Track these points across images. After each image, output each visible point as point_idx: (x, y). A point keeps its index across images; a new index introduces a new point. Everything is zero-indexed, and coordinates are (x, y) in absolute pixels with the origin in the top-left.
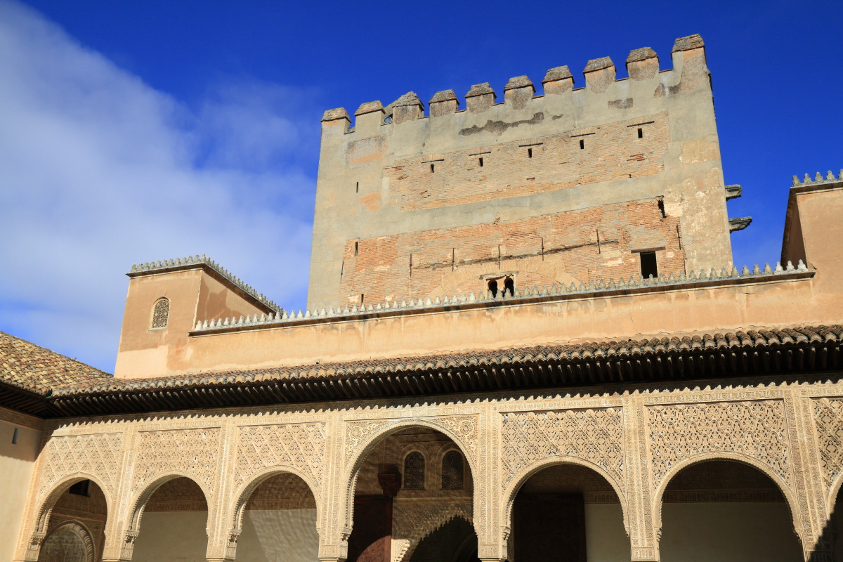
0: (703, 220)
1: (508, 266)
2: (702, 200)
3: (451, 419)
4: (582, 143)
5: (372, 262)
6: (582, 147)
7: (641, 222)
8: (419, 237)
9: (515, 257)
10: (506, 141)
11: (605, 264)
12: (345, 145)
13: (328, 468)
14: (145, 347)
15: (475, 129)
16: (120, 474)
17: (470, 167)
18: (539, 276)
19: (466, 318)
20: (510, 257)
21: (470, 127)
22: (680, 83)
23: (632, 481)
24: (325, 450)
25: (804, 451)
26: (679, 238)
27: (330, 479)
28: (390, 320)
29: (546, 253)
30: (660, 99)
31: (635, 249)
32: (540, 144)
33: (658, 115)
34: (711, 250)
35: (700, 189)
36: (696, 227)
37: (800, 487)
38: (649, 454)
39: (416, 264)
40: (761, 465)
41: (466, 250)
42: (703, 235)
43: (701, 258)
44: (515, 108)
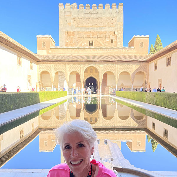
0: (120, 35)
1: (92, 39)
5: (70, 35)
6: (104, 20)
7: (112, 34)
8: (78, 32)
10: (92, 17)
12: (64, 12)
13: (81, 71)
14: (42, 50)
15: (87, 13)
17: (86, 21)
19: (93, 50)
22: (119, 12)
24: (81, 68)
26: (116, 38)
28: (82, 49)
29: (98, 38)
30: (116, 14)
31: (110, 39)
32: (98, 18)
33: (116, 17)
35: (120, 30)
38: (118, 70)
39: (78, 37)
40: (129, 72)
41: (86, 36)
42: (120, 38)
43: (119, 41)
44: (94, 10)
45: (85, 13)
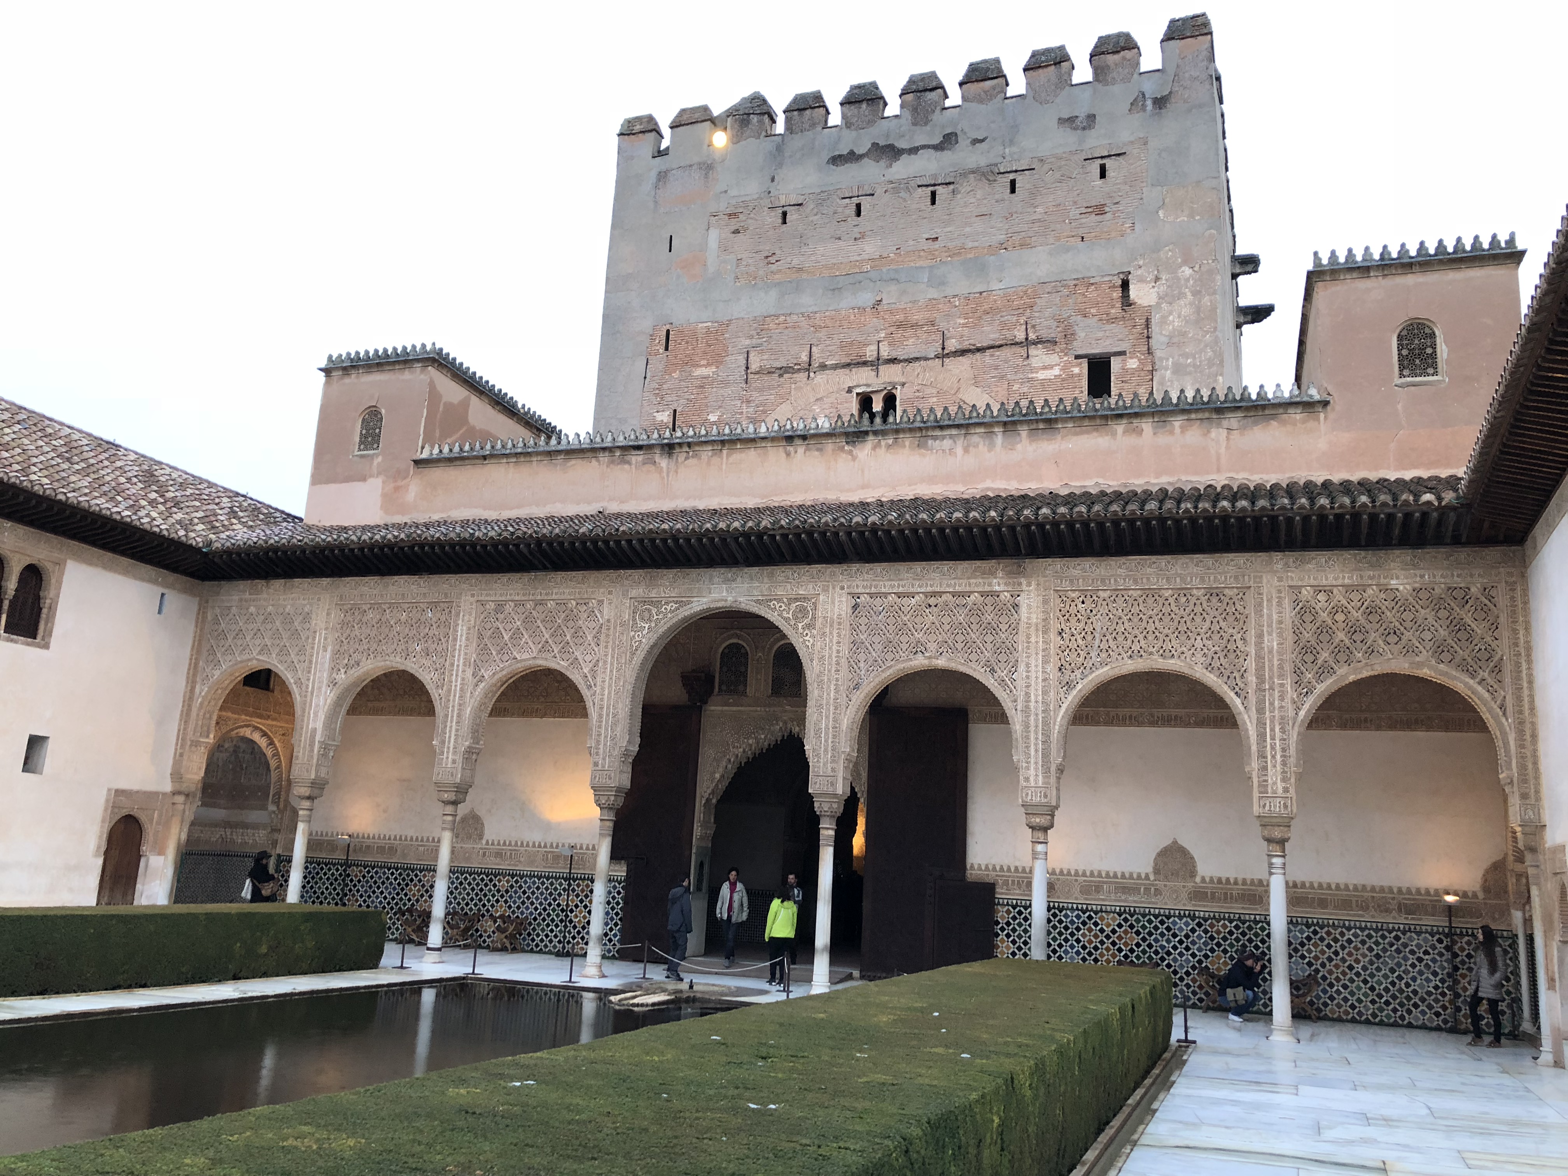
0: (1185, 311)
1: (890, 374)
2: (1187, 280)
3: (779, 601)
4: (1013, 183)
5: (690, 362)
6: (1013, 190)
7: (1093, 311)
8: (761, 325)
9: (900, 361)
10: (897, 177)
11: (1034, 375)
12: (653, 175)
13: (605, 662)
14: (348, 479)
15: (852, 157)
16: (311, 662)
17: (841, 217)
18: (934, 391)
19: (817, 453)
20: (893, 361)
21: (845, 153)
22: (1170, 93)
23: (1027, 694)
24: (603, 637)
25: (1270, 661)
26: (1148, 337)
27: (607, 679)
28: (706, 453)
29: (947, 355)
30: (1137, 118)
31: (1080, 352)
32: (950, 183)
33: (1132, 142)
34: (1194, 358)
35: (1185, 262)
36: (1175, 322)
37: (1260, 711)
38: (1054, 659)
39: (754, 367)
40: (1211, 679)
41: (830, 348)
42: (1184, 334)
43: (1179, 370)
44: (915, 124)
45: (837, 160)
